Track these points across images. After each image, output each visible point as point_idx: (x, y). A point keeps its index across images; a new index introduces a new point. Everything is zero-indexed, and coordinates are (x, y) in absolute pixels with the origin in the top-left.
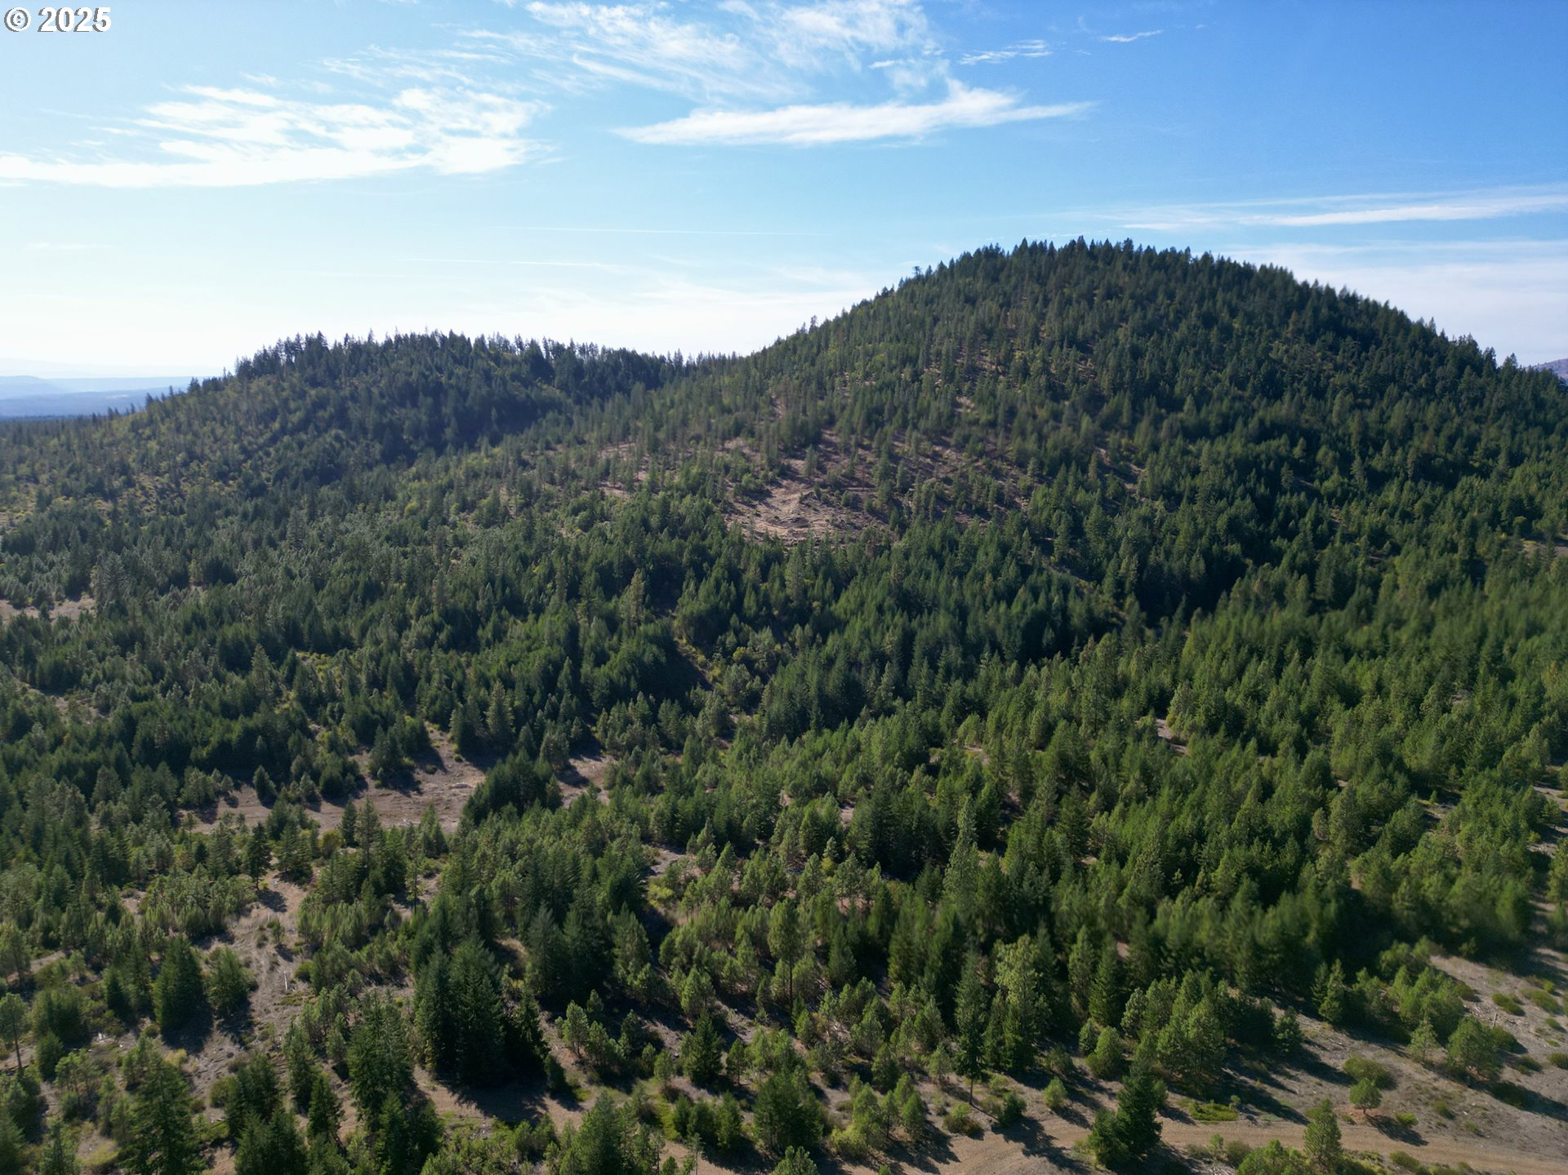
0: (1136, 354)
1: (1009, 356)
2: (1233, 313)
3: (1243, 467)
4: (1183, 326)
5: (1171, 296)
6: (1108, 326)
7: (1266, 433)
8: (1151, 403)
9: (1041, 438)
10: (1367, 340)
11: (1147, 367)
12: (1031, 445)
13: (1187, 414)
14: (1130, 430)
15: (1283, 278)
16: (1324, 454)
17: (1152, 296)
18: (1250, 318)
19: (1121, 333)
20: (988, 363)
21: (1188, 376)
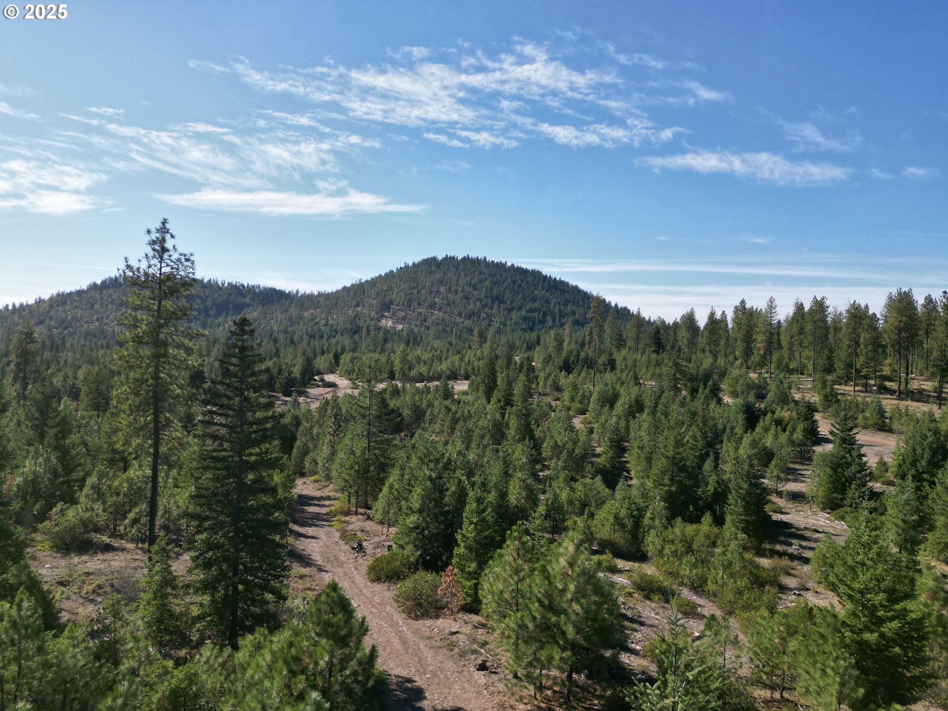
0: (491, 289)
1: (450, 288)
2: (522, 281)
3: (525, 319)
4: (506, 283)
5: (501, 275)
6: (481, 282)
7: (532, 311)
8: (497, 303)
9: (466, 308)
10: (563, 292)
11: (495, 292)
12: (462, 309)
13: (508, 305)
14: (491, 308)
15: (539, 273)
16: (548, 318)
17: (494, 275)
18: (528, 283)
19: (486, 283)
20: (442, 289)
21: (508, 296)
